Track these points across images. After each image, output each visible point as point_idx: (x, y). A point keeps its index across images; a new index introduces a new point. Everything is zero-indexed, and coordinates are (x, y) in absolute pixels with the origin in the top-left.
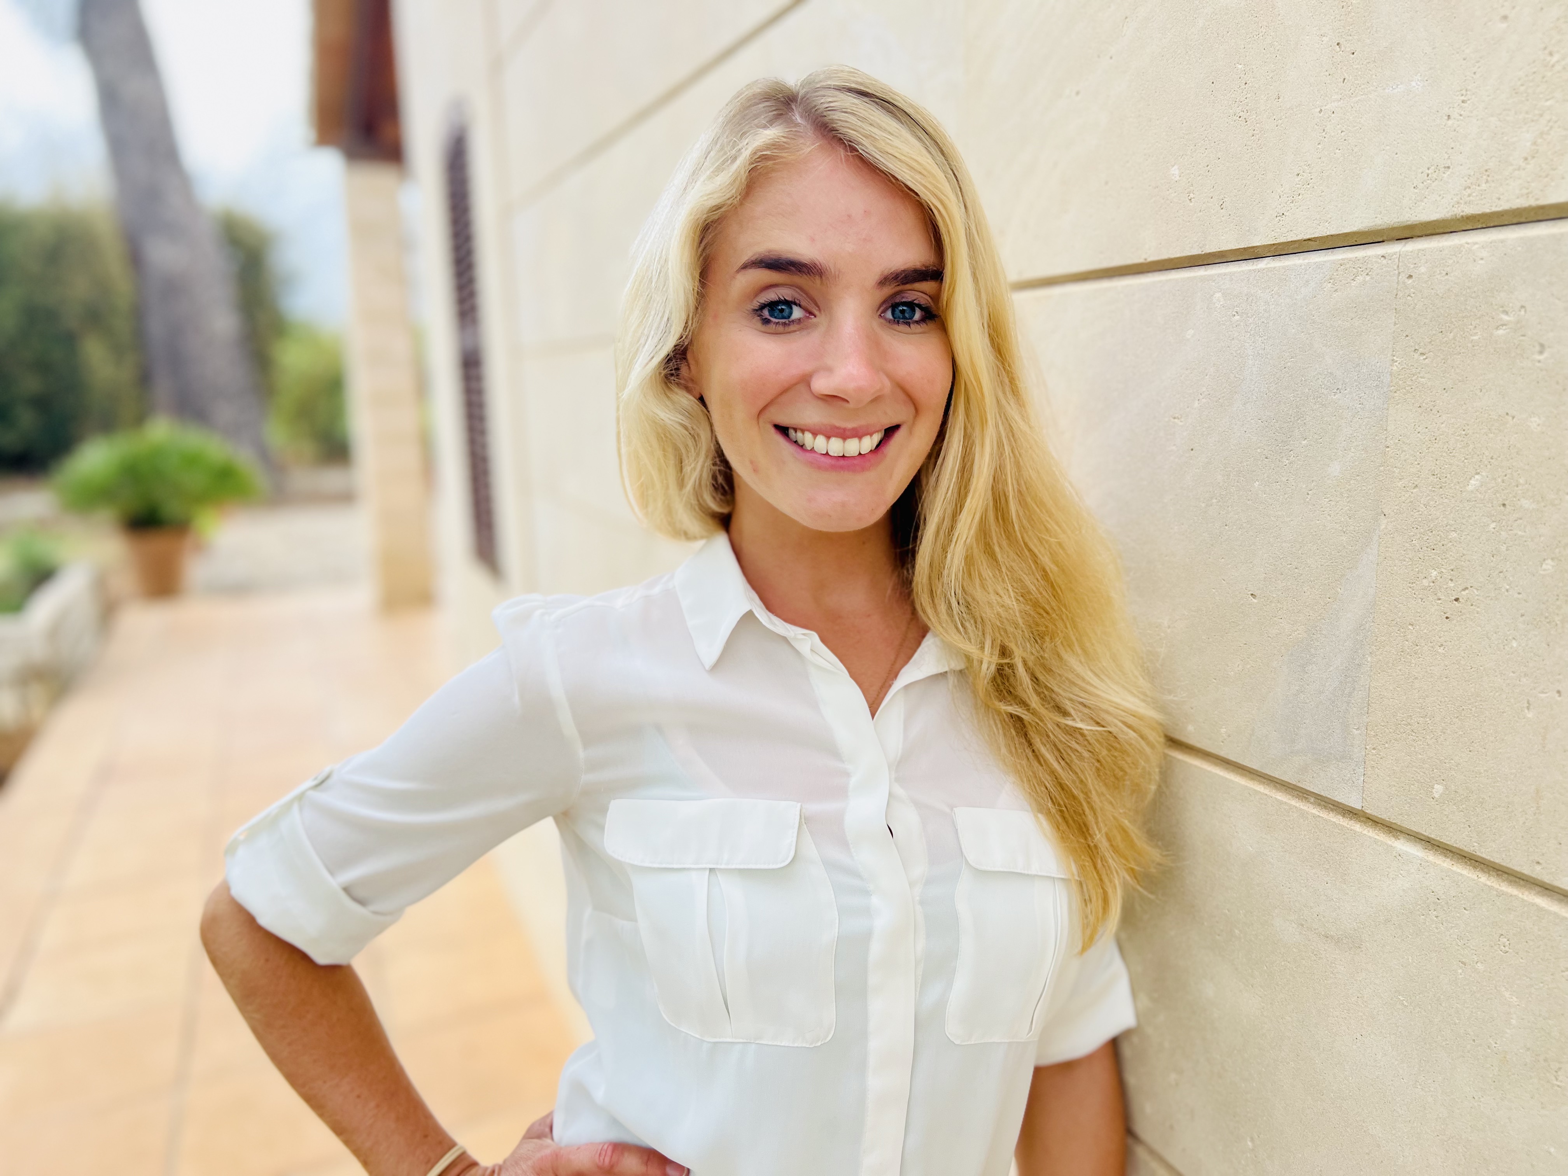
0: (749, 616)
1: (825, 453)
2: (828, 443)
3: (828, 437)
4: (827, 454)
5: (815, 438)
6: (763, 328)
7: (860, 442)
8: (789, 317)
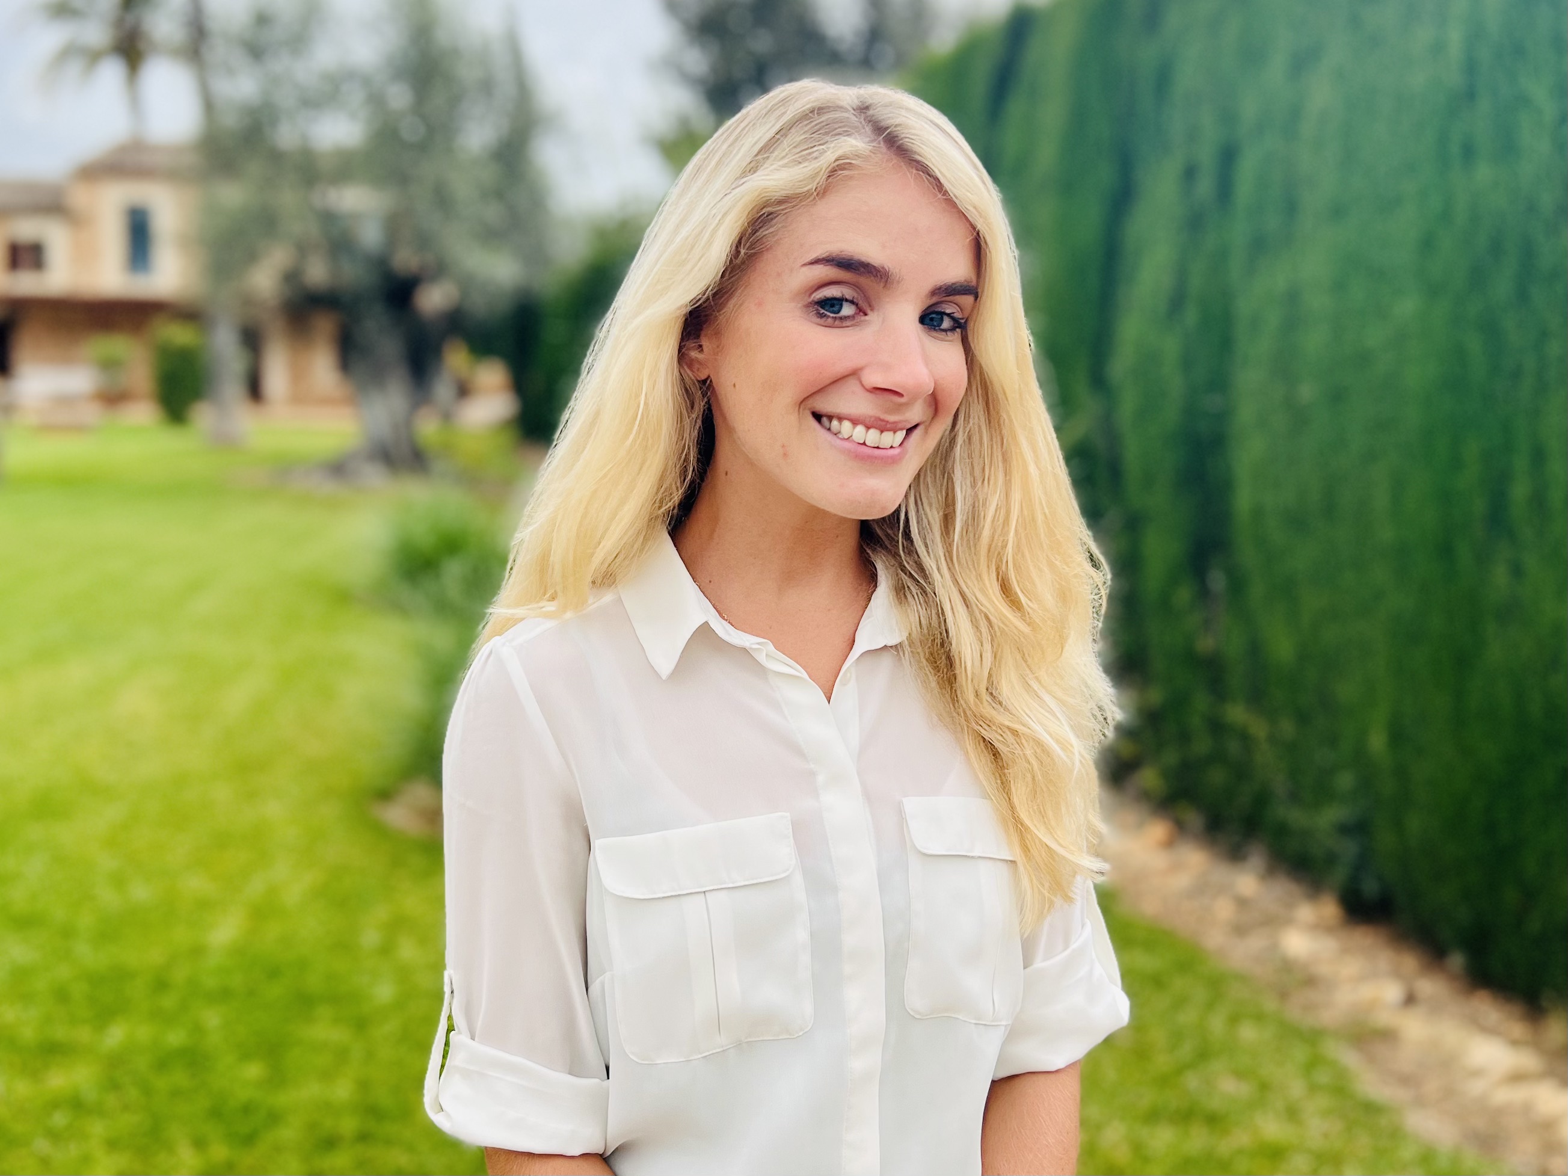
0: (705, 629)
1: (862, 442)
2: (867, 432)
3: (868, 428)
4: (864, 444)
5: (854, 428)
6: (818, 320)
7: (894, 436)
8: (839, 312)
